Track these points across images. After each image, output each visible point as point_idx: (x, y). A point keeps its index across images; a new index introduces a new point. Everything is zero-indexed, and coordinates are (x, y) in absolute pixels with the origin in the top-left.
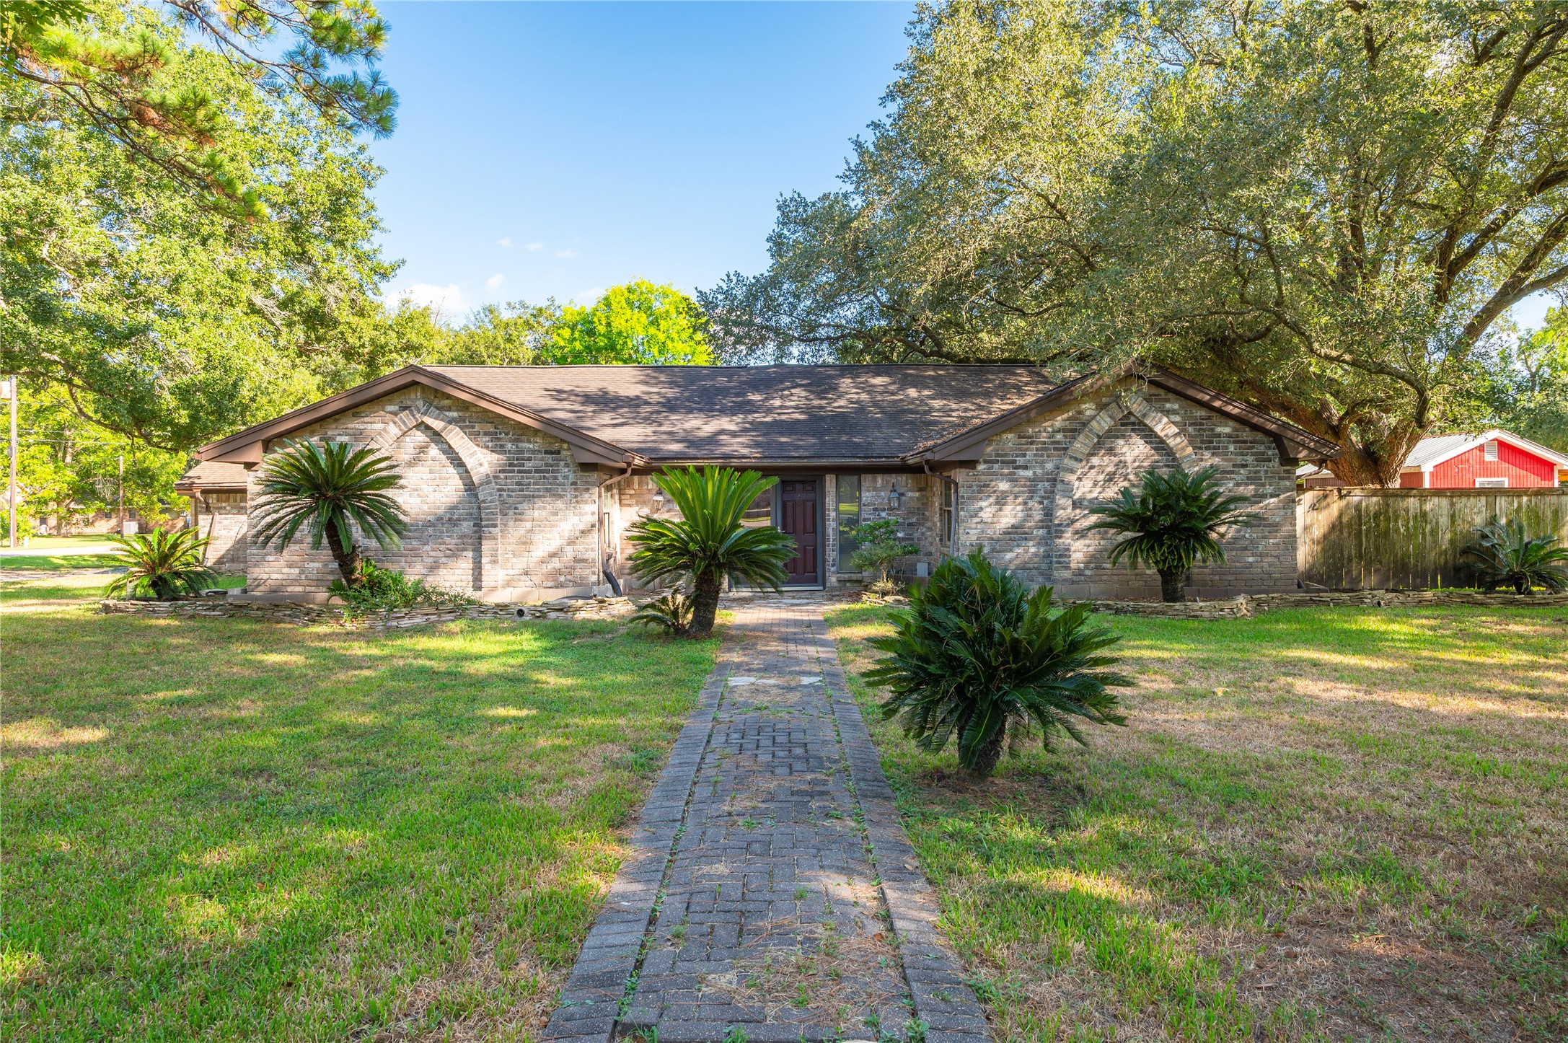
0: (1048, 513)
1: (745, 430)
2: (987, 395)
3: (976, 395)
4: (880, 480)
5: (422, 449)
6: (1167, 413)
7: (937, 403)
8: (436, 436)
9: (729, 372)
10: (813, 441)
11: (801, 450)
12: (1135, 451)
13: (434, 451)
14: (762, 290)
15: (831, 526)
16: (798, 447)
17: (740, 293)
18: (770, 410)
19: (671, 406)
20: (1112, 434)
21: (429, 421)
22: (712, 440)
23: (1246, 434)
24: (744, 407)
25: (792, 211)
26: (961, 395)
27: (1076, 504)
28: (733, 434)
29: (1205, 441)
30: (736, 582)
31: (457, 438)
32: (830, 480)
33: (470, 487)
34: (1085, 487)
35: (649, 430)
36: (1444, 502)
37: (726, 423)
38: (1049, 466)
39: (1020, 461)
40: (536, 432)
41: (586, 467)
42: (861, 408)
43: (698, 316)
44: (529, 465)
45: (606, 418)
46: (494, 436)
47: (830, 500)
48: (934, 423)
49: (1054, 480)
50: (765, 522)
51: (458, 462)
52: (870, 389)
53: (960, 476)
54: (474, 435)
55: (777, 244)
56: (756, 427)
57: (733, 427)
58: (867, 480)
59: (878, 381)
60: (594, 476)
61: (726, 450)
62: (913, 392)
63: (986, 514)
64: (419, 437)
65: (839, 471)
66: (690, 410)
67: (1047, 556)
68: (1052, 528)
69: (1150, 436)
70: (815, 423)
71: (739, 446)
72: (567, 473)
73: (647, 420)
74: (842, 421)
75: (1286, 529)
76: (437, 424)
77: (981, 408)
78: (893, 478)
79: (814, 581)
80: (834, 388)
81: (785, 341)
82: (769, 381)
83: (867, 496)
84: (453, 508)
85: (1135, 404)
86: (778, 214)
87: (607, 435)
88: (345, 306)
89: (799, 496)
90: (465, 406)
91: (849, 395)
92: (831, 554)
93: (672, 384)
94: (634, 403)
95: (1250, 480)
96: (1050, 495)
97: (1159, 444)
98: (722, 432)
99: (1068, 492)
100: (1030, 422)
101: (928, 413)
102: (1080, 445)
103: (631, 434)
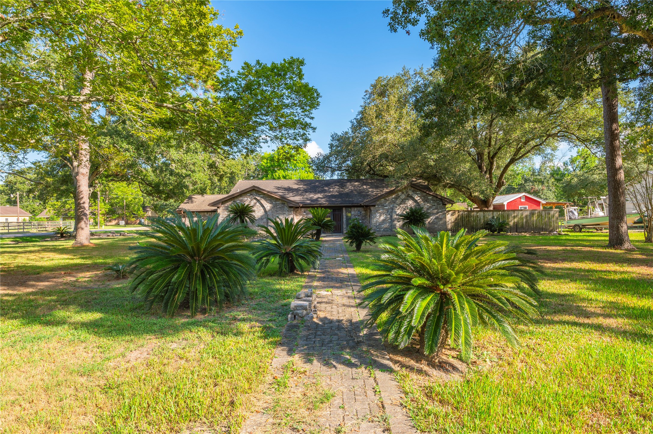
0: (391, 216)
1: (324, 197)
2: (383, 187)
3: (380, 187)
4: (356, 209)
5: (255, 204)
6: (417, 194)
7: (370, 190)
8: (258, 201)
9: (320, 181)
10: (340, 200)
11: (338, 202)
12: (410, 203)
13: (258, 204)
14: (327, 158)
15: (344, 220)
16: (336, 201)
17: (321, 158)
18: (330, 192)
19: (306, 191)
20: (405, 199)
21: (257, 197)
22: (317, 200)
23: (435, 199)
24: (323, 191)
25: (334, 137)
26: (377, 187)
27: (397, 215)
28: (321, 198)
29: (426, 200)
30: (324, 233)
31: (263, 202)
32: (344, 209)
33: (265, 211)
34: (399, 212)
35: (301, 197)
36: (482, 213)
37: (319, 195)
38: (391, 206)
39: (385, 205)
40: (280, 199)
41: (291, 207)
42: (352, 191)
43: (310, 164)
44: (278, 207)
45: (291, 194)
46: (270, 200)
47: (344, 214)
48: (369, 195)
49: (392, 209)
50: (329, 219)
51: (263, 206)
52: (355, 186)
53: (372, 208)
54: (266, 200)
55: (331, 146)
56: (327, 196)
57: (321, 196)
58: (353, 209)
59: (356, 183)
60: (292, 209)
61: (320, 202)
62: (365, 187)
63: (378, 217)
64: (255, 201)
65: (346, 207)
66: (311, 192)
67: (391, 226)
68: (392, 220)
69: (413, 199)
70: (341, 195)
71: (323, 201)
72: (286, 208)
73: (301, 195)
74: (347, 195)
75: (444, 220)
76: (258, 198)
77: (381, 191)
78: (359, 208)
79: (340, 232)
80: (345, 186)
81: (333, 171)
82: (329, 183)
83: (353, 213)
84: (262, 216)
85: (410, 193)
86: (331, 138)
87: (292, 199)
88: (221, 164)
89: (337, 213)
90: (264, 194)
91: (349, 187)
92: (345, 226)
93: (305, 185)
94: (297, 190)
95: (436, 209)
96: (392, 212)
97: (416, 201)
98: (319, 198)
99: (396, 212)
100: (387, 196)
101: (368, 192)
102: (398, 201)
103: (297, 199)
